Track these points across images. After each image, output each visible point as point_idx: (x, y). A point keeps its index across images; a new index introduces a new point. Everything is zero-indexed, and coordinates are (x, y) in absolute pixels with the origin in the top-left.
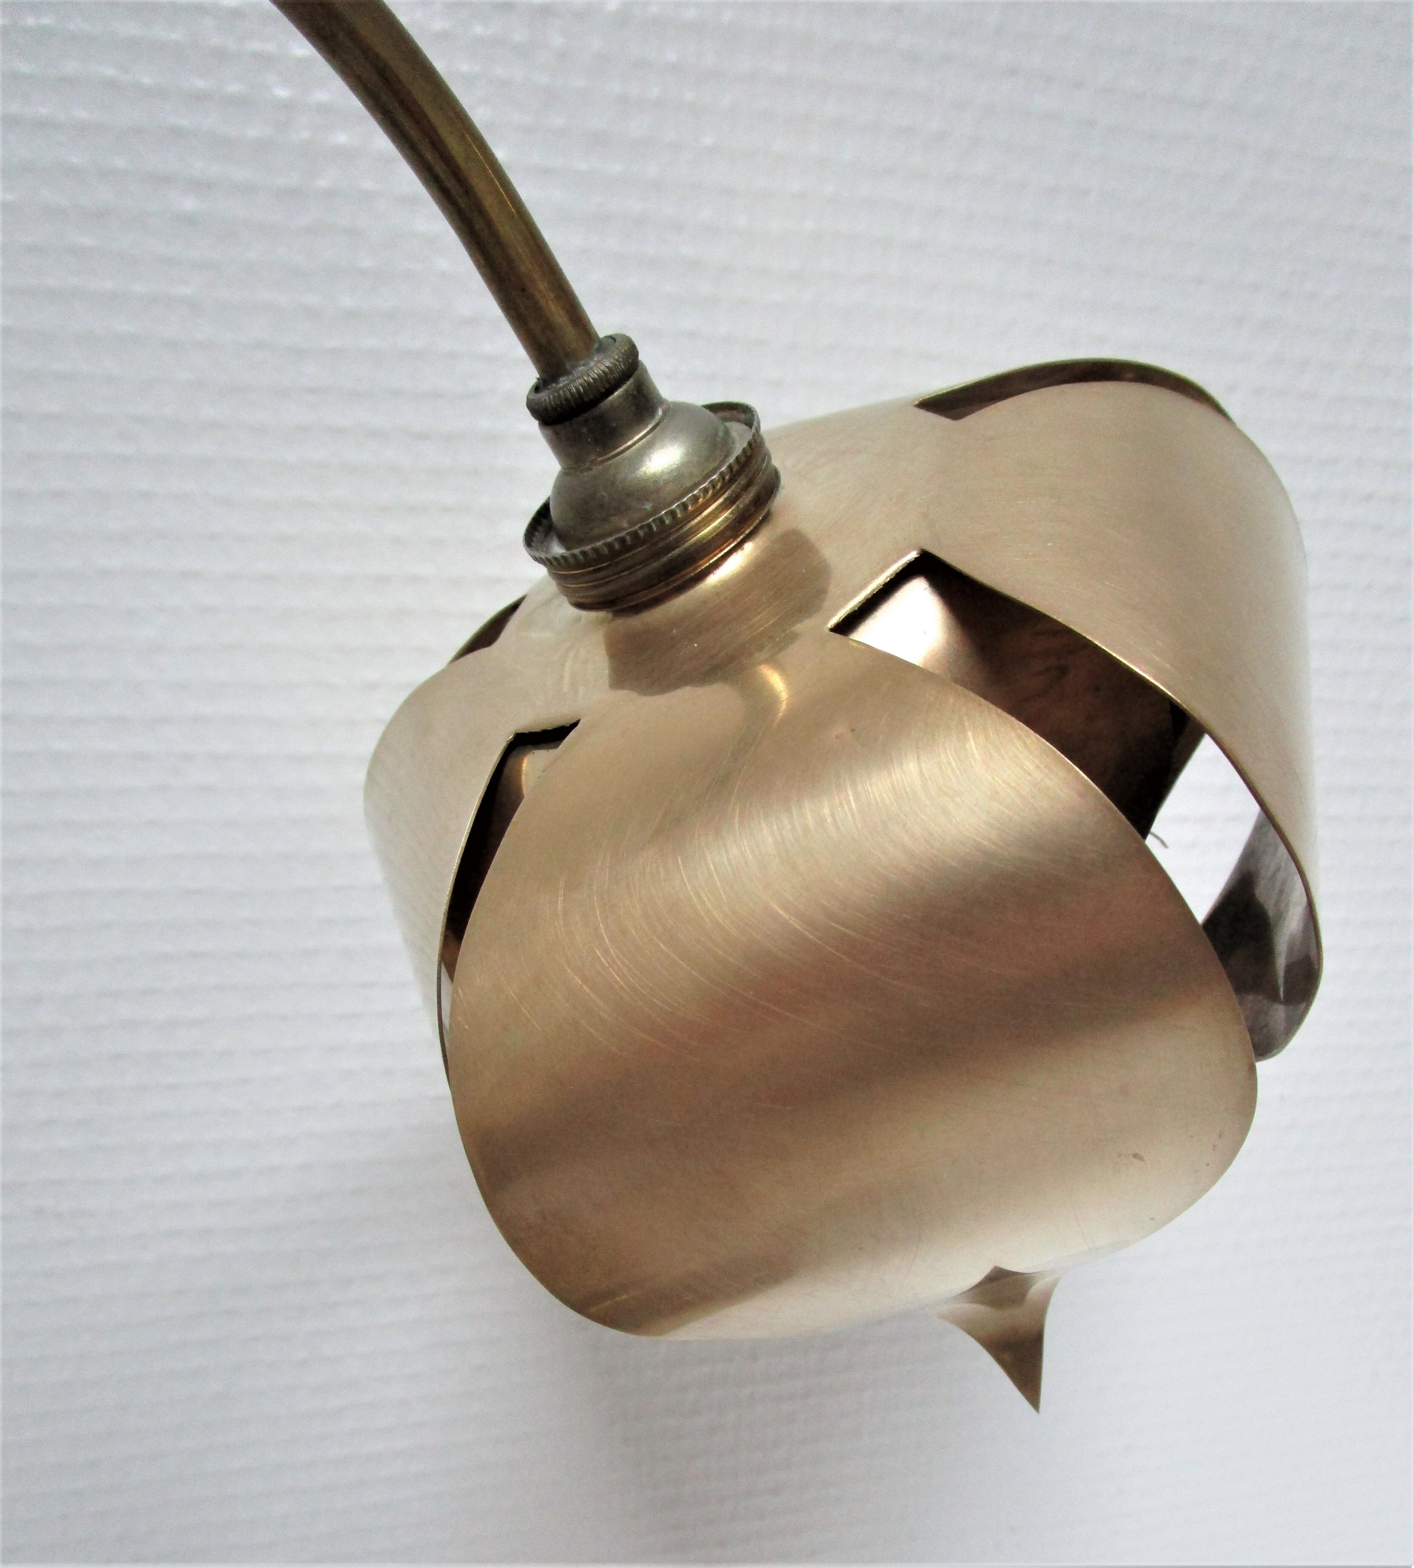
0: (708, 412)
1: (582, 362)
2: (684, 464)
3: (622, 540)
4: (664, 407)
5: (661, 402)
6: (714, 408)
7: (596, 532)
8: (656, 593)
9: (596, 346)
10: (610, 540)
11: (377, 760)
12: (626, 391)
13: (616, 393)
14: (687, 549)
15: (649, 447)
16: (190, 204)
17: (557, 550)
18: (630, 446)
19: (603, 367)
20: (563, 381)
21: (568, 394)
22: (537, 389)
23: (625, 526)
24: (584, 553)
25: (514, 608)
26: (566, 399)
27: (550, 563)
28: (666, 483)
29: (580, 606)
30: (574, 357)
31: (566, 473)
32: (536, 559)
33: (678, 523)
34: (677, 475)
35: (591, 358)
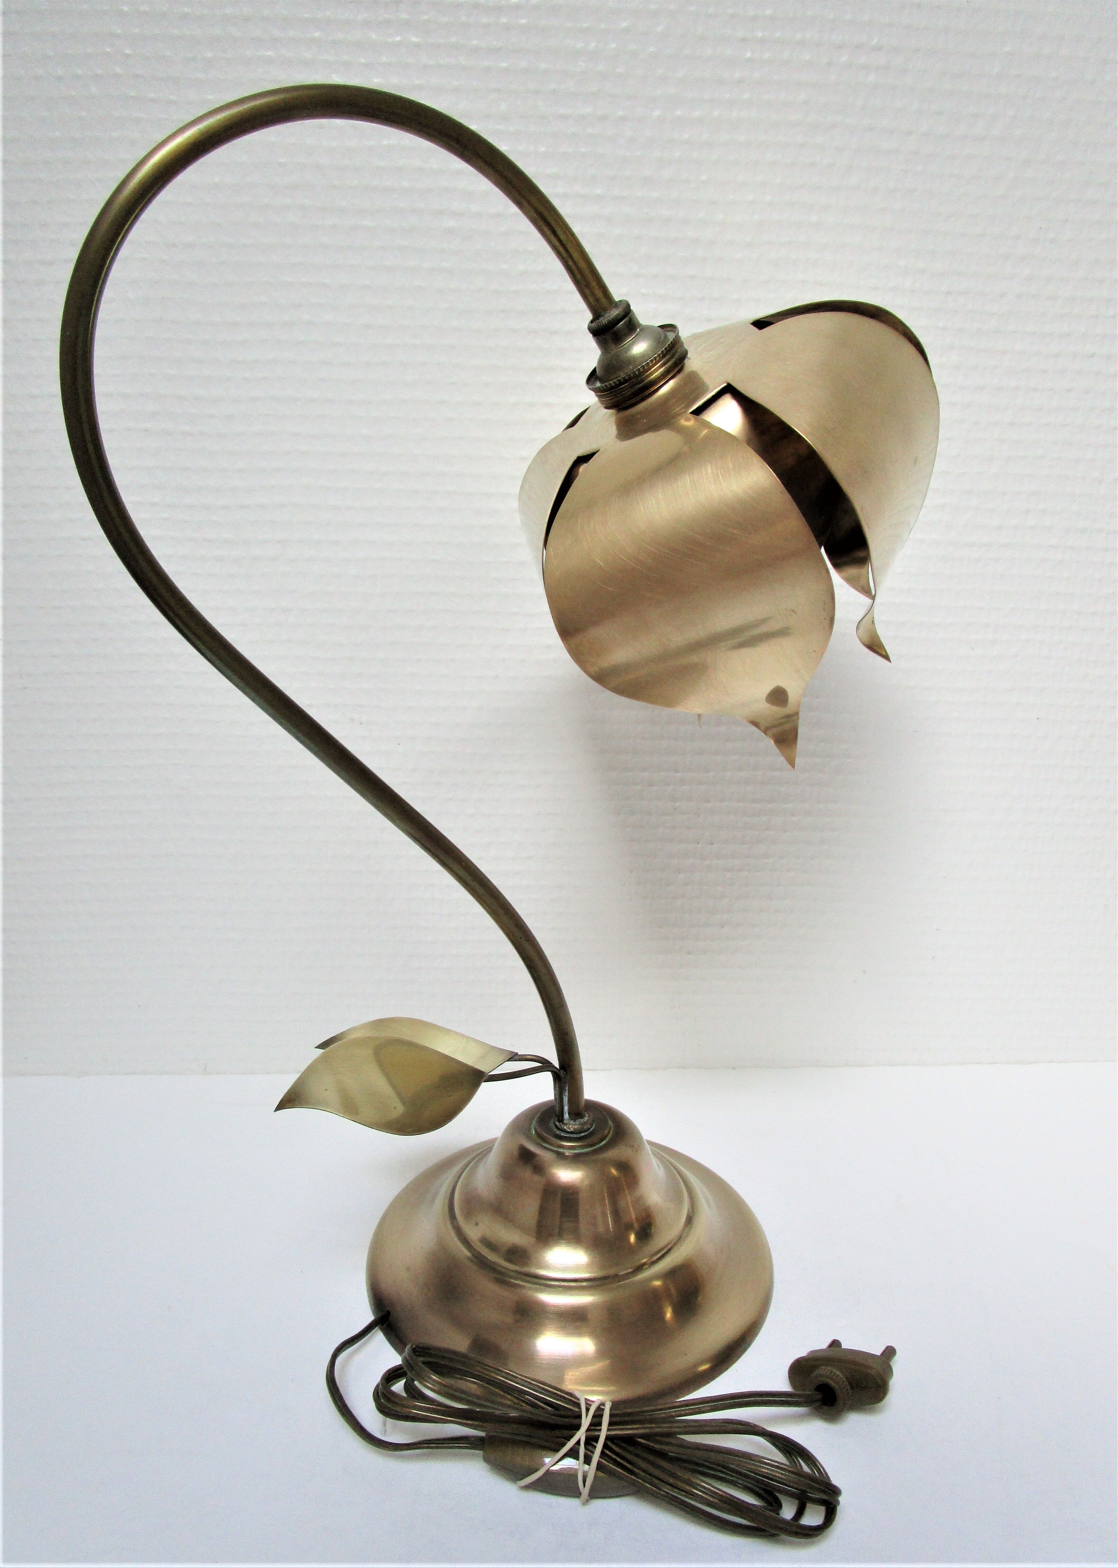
0: (659, 329)
1: (608, 312)
2: (646, 351)
3: (619, 380)
4: (640, 328)
5: (639, 325)
6: (661, 327)
7: (611, 378)
8: (633, 401)
9: (614, 305)
10: (614, 381)
11: (525, 479)
12: (625, 322)
13: (620, 324)
14: (645, 384)
15: (633, 344)
16: (452, 223)
17: (598, 384)
18: (625, 344)
19: (615, 314)
20: (601, 319)
21: (602, 325)
22: (592, 322)
23: (622, 375)
24: (606, 386)
25: (585, 411)
26: (601, 326)
27: (596, 390)
28: (638, 357)
29: (606, 408)
30: (605, 310)
31: (603, 354)
32: (590, 389)
33: (641, 374)
34: (643, 355)
35: (612, 310)
